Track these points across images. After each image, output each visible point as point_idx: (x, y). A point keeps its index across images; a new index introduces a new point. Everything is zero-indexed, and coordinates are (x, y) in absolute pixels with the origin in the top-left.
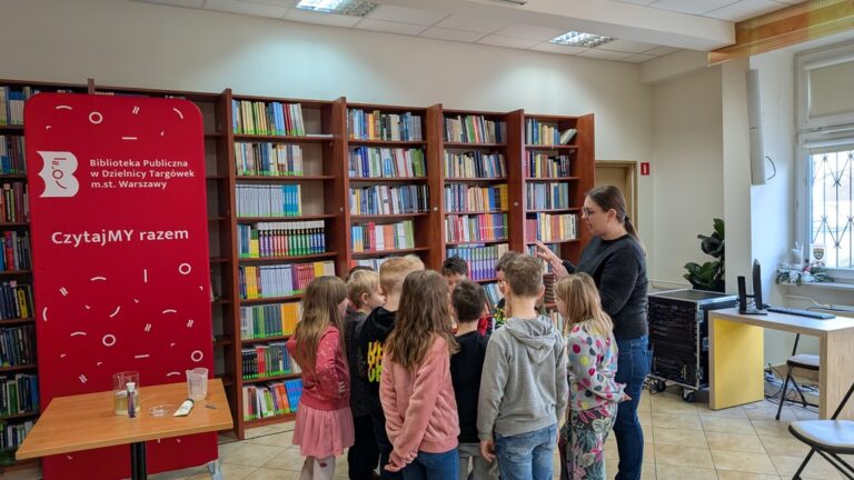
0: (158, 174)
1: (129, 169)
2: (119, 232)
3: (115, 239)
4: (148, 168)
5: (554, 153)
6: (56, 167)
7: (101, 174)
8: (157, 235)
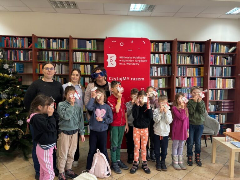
0: (137, 61)
1: (129, 59)
2: (126, 78)
3: (125, 80)
4: (135, 59)
5: (225, 56)
6: (111, 59)
7: (122, 61)
8: (135, 79)
